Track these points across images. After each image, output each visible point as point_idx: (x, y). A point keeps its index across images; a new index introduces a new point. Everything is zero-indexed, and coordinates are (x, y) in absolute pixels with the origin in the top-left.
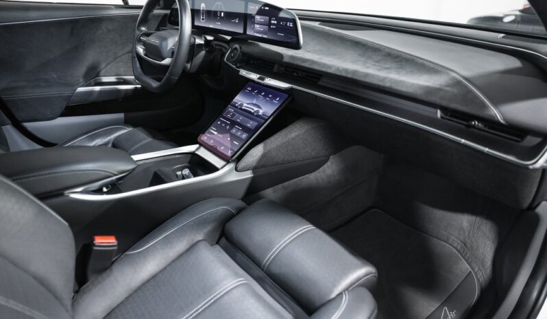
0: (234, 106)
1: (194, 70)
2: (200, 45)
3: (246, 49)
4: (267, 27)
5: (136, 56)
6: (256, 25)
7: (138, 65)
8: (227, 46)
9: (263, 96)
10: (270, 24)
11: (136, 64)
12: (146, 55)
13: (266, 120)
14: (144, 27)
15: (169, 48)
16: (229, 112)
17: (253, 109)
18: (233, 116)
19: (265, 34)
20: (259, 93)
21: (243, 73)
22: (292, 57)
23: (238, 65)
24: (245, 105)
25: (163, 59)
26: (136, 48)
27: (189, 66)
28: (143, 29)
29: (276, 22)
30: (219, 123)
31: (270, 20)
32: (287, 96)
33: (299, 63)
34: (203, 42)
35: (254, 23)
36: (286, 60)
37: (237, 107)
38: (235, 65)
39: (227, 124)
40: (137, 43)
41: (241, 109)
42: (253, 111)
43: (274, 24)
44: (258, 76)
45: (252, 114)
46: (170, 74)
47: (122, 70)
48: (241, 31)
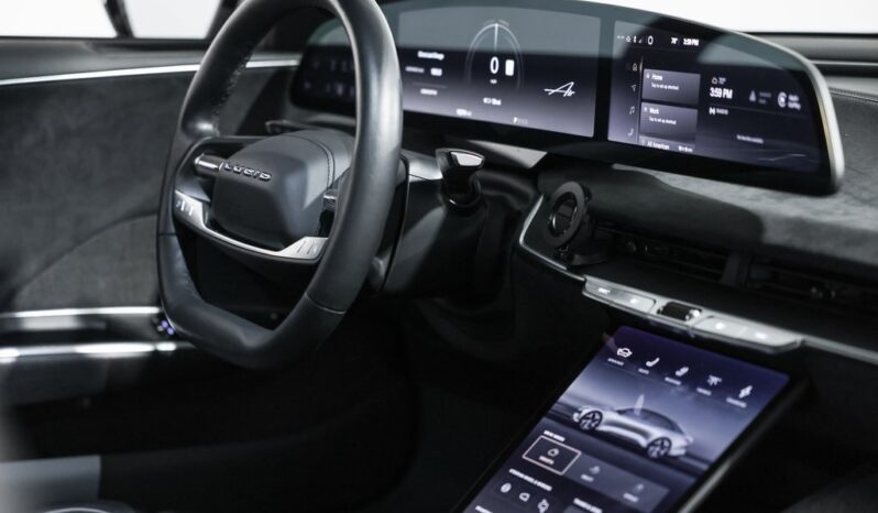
0: (565, 421)
1: (399, 282)
2: (425, 186)
3: (609, 198)
4: (694, 112)
5: (172, 229)
6: (645, 107)
7: (180, 264)
8: (528, 190)
9: (683, 379)
10: (704, 101)
11: (170, 263)
12: (213, 224)
13: (703, 478)
14: (208, 119)
15: (310, 198)
16: (546, 447)
17: (644, 434)
18: (562, 460)
19: (685, 139)
20: (666, 368)
21: (600, 289)
22: (800, 225)
23: (578, 260)
24: (609, 416)
25: (289, 240)
26: (174, 199)
27: (382, 264)
28: (206, 126)
29: (728, 94)
30: (506, 488)
31: (705, 86)
32: (785, 378)
33: (828, 247)
34: (438, 176)
35: (638, 99)
36: (774, 236)
37: (576, 426)
38: (567, 261)
39: (537, 494)
40: (179, 178)
41: (593, 432)
42: (643, 442)
43: (721, 102)
44: (662, 302)
45: (643, 452)
46: (313, 296)
47: (102, 284)
48: (583, 128)
